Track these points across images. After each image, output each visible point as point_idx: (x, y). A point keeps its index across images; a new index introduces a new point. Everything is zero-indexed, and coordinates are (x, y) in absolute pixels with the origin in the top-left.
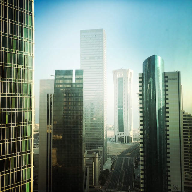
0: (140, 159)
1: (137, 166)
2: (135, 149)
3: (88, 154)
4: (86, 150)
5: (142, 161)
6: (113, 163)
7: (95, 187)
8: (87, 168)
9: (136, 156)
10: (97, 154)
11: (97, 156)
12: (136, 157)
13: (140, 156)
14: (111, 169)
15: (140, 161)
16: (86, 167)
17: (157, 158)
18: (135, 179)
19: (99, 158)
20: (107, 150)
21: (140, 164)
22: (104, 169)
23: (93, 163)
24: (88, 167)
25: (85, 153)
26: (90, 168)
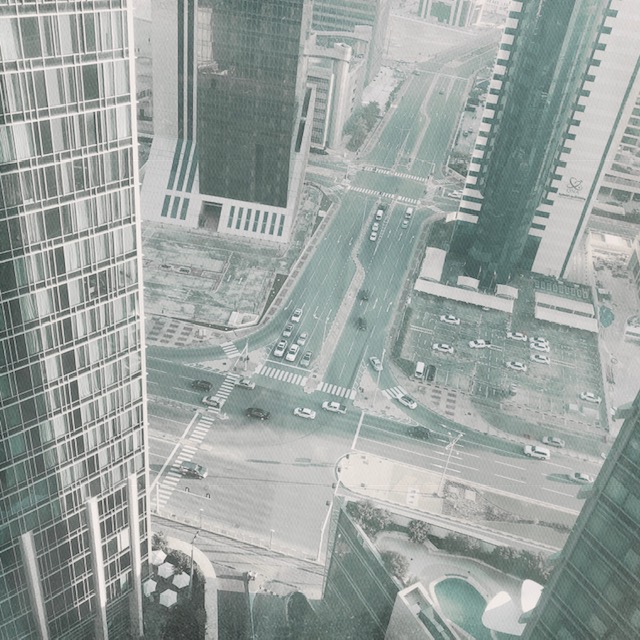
0: (490, 87)
1: (474, 106)
2: (479, 52)
3: (317, 44)
4: (312, 31)
5: (493, 92)
6: (396, 86)
7: (327, 150)
8: (311, 90)
9: (477, 75)
10: (350, 50)
11: (348, 57)
12: (478, 78)
13: (492, 78)
14: (388, 105)
15: (485, 92)
16: (308, 85)
17: (546, 90)
18: (456, 144)
19: (352, 64)
20: (386, 42)
21: (485, 103)
22: (366, 102)
23: (333, 76)
24: (313, 86)
25: (307, 38)
26: (318, 90)
